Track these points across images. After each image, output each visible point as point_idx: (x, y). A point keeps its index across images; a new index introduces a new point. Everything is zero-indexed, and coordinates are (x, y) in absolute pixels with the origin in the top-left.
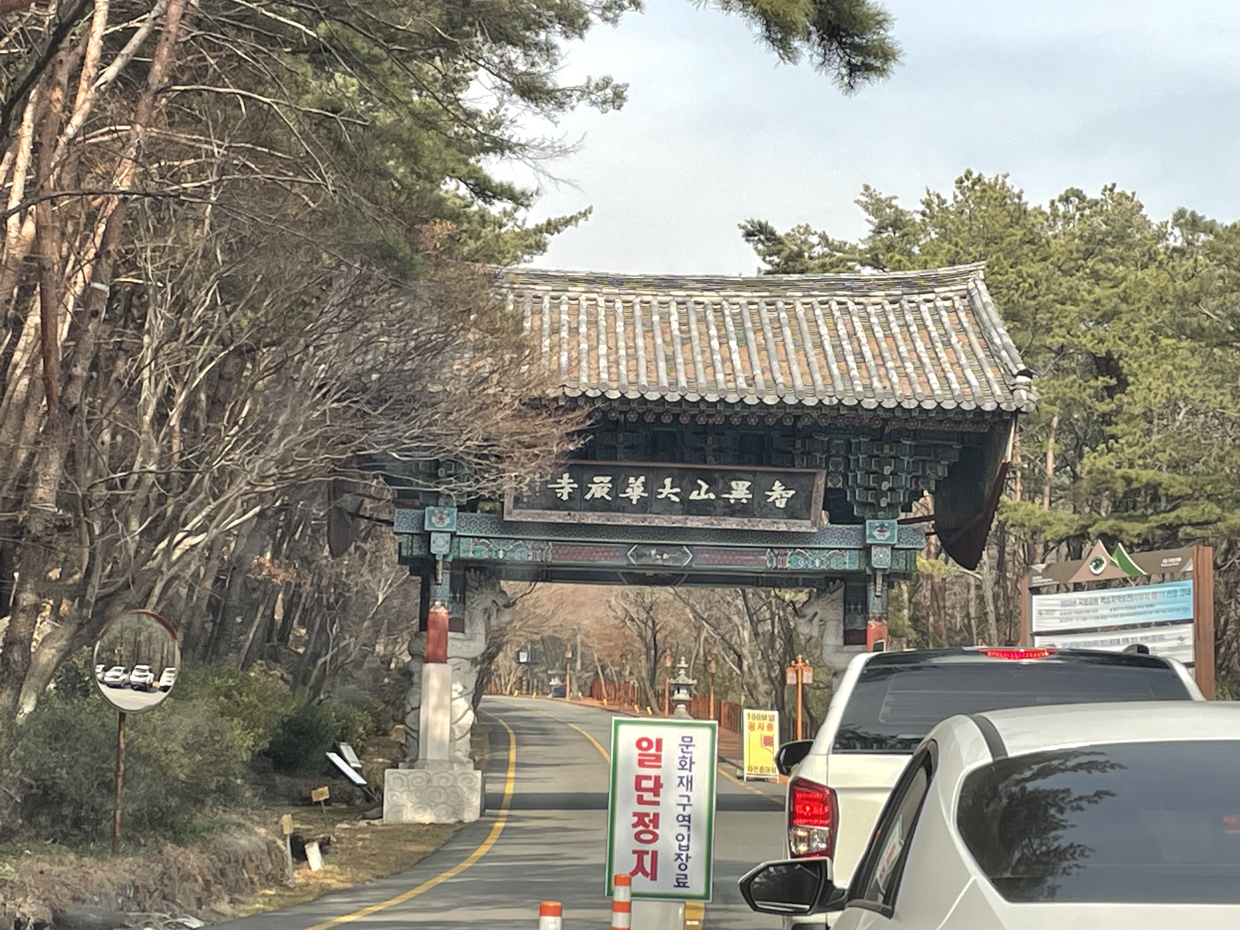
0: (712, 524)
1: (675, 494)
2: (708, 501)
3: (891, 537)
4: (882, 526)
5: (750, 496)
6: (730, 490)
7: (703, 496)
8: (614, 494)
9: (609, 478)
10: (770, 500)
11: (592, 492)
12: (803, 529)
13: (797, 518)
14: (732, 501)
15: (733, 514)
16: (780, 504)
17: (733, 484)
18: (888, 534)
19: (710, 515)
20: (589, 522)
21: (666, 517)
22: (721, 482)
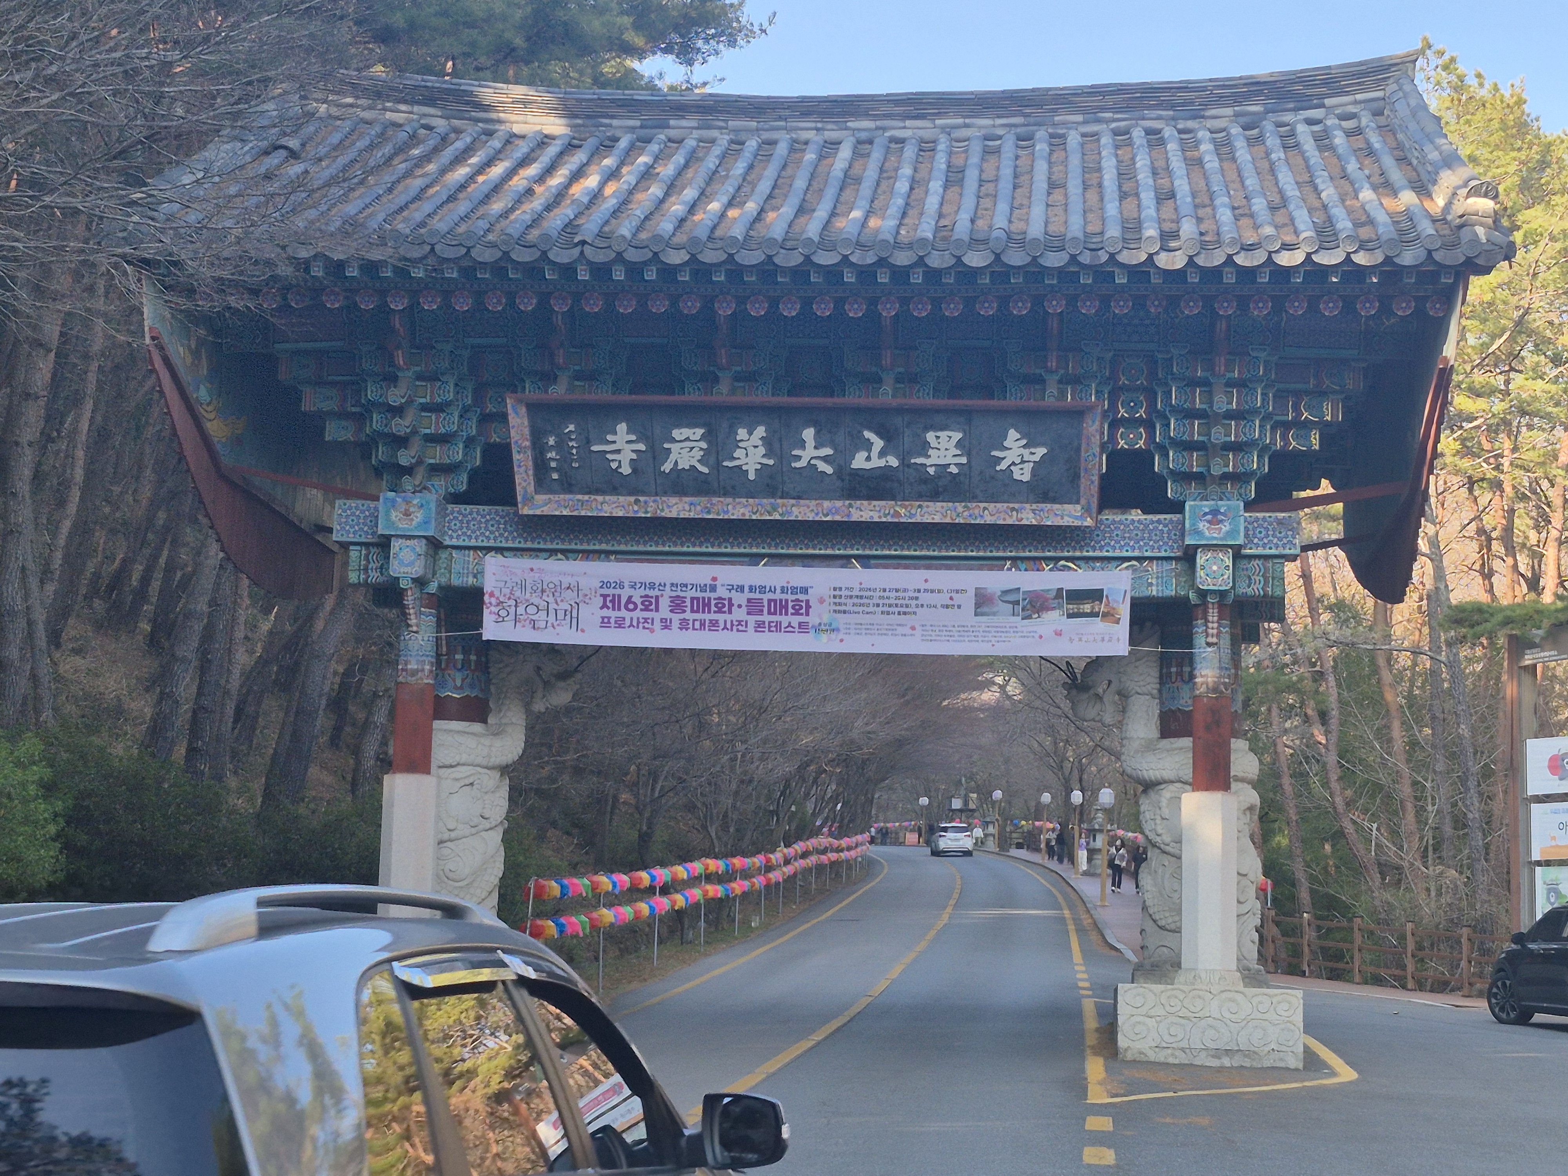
0: (897, 515)
1: (825, 459)
2: (886, 473)
3: (1233, 533)
4: (1215, 512)
5: (964, 460)
6: (924, 448)
7: (877, 462)
8: (712, 460)
9: (700, 432)
10: (1003, 466)
11: (673, 457)
12: (1067, 521)
13: (1054, 501)
14: (931, 471)
15: (935, 495)
16: (1023, 474)
17: (930, 436)
18: (1225, 528)
19: (893, 498)
20: (674, 515)
21: (813, 503)
22: (907, 432)
